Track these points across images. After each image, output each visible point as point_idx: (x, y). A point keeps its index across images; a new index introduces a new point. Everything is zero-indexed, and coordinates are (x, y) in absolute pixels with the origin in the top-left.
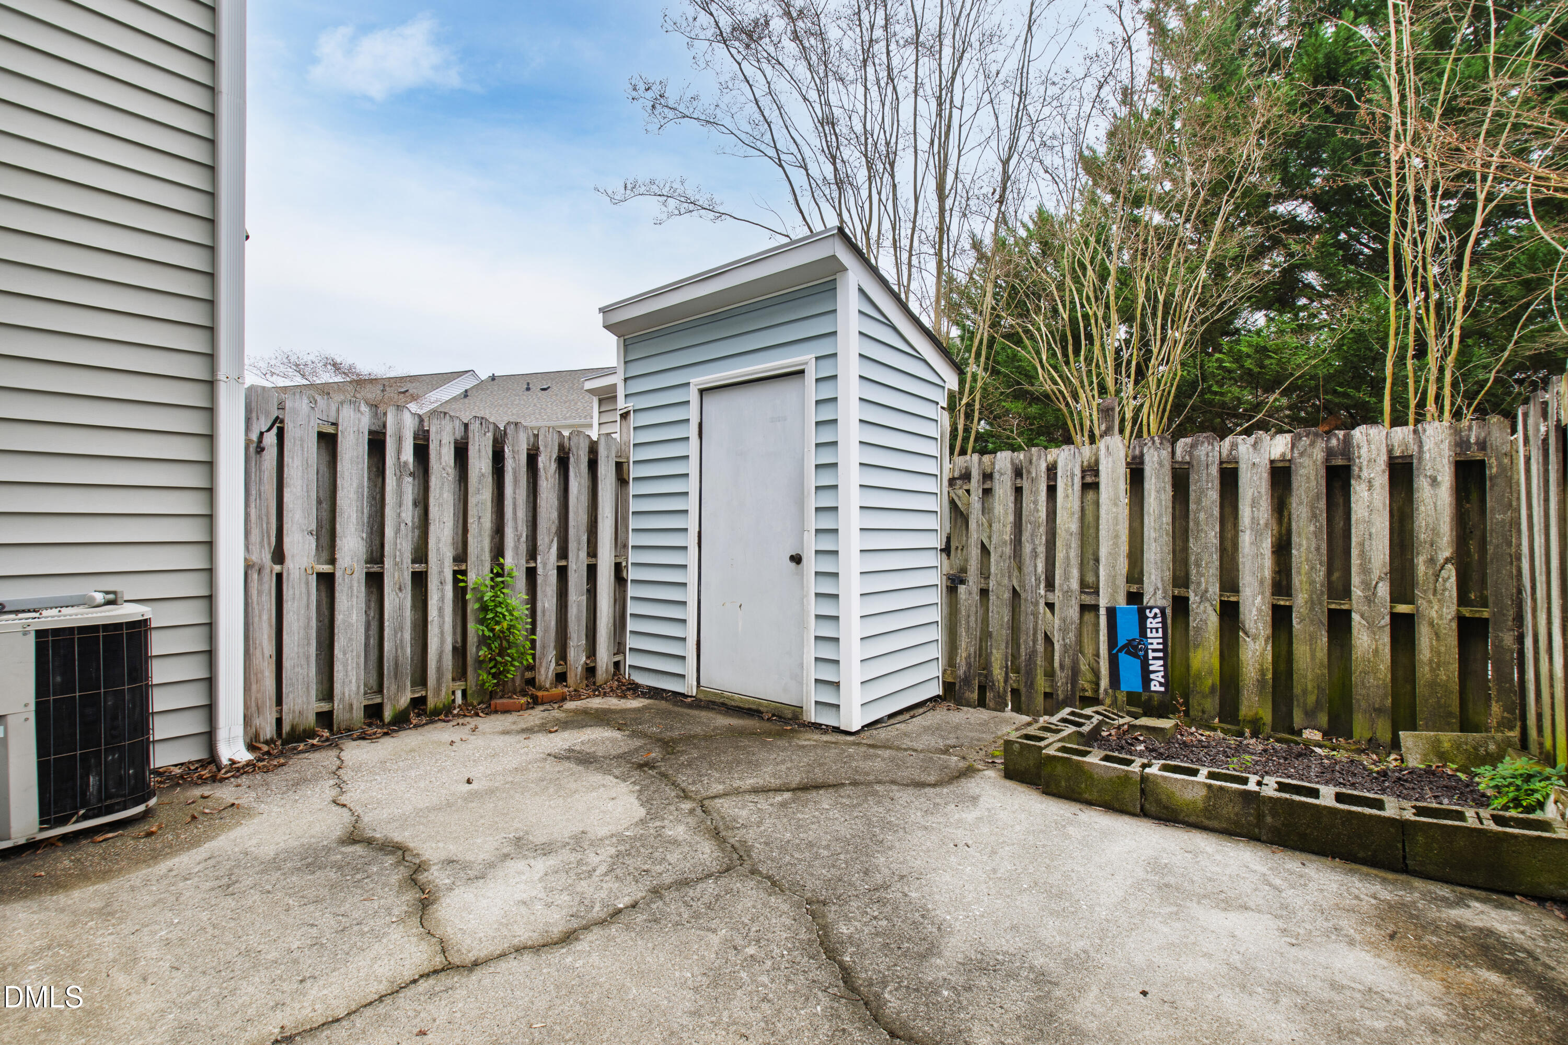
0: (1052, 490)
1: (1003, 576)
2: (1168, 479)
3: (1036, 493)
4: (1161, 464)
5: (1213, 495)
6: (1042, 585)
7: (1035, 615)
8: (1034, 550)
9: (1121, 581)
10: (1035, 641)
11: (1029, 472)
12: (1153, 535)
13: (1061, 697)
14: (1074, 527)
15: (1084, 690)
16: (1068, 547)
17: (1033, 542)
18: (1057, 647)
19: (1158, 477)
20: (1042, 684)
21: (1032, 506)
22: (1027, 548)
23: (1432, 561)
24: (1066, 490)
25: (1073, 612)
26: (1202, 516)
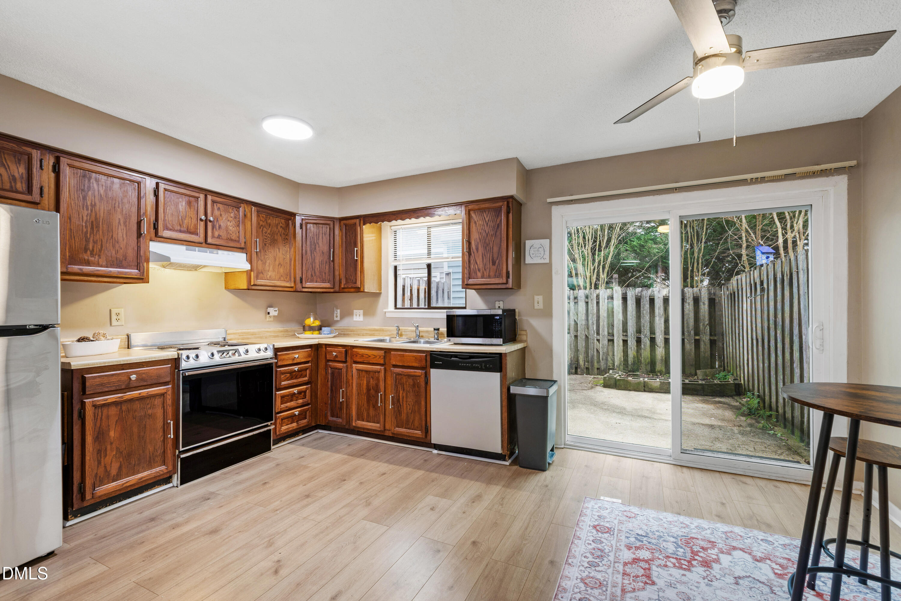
0: (598, 303)
1: (582, 331)
2: (634, 300)
3: (592, 304)
4: (632, 296)
5: (648, 306)
6: (596, 334)
7: (593, 343)
8: (593, 322)
9: (621, 331)
10: (594, 352)
11: (590, 297)
12: (630, 318)
13: (602, 369)
14: (606, 315)
15: (609, 366)
16: (604, 321)
17: (592, 319)
18: (601, 353)
19: (631, 300)
20: (596, 365)
21: (592, 308)
22: (590, 322)
23: (704, 325)
24: (602, 303)
25: (606, 342)
26: (645, 312)
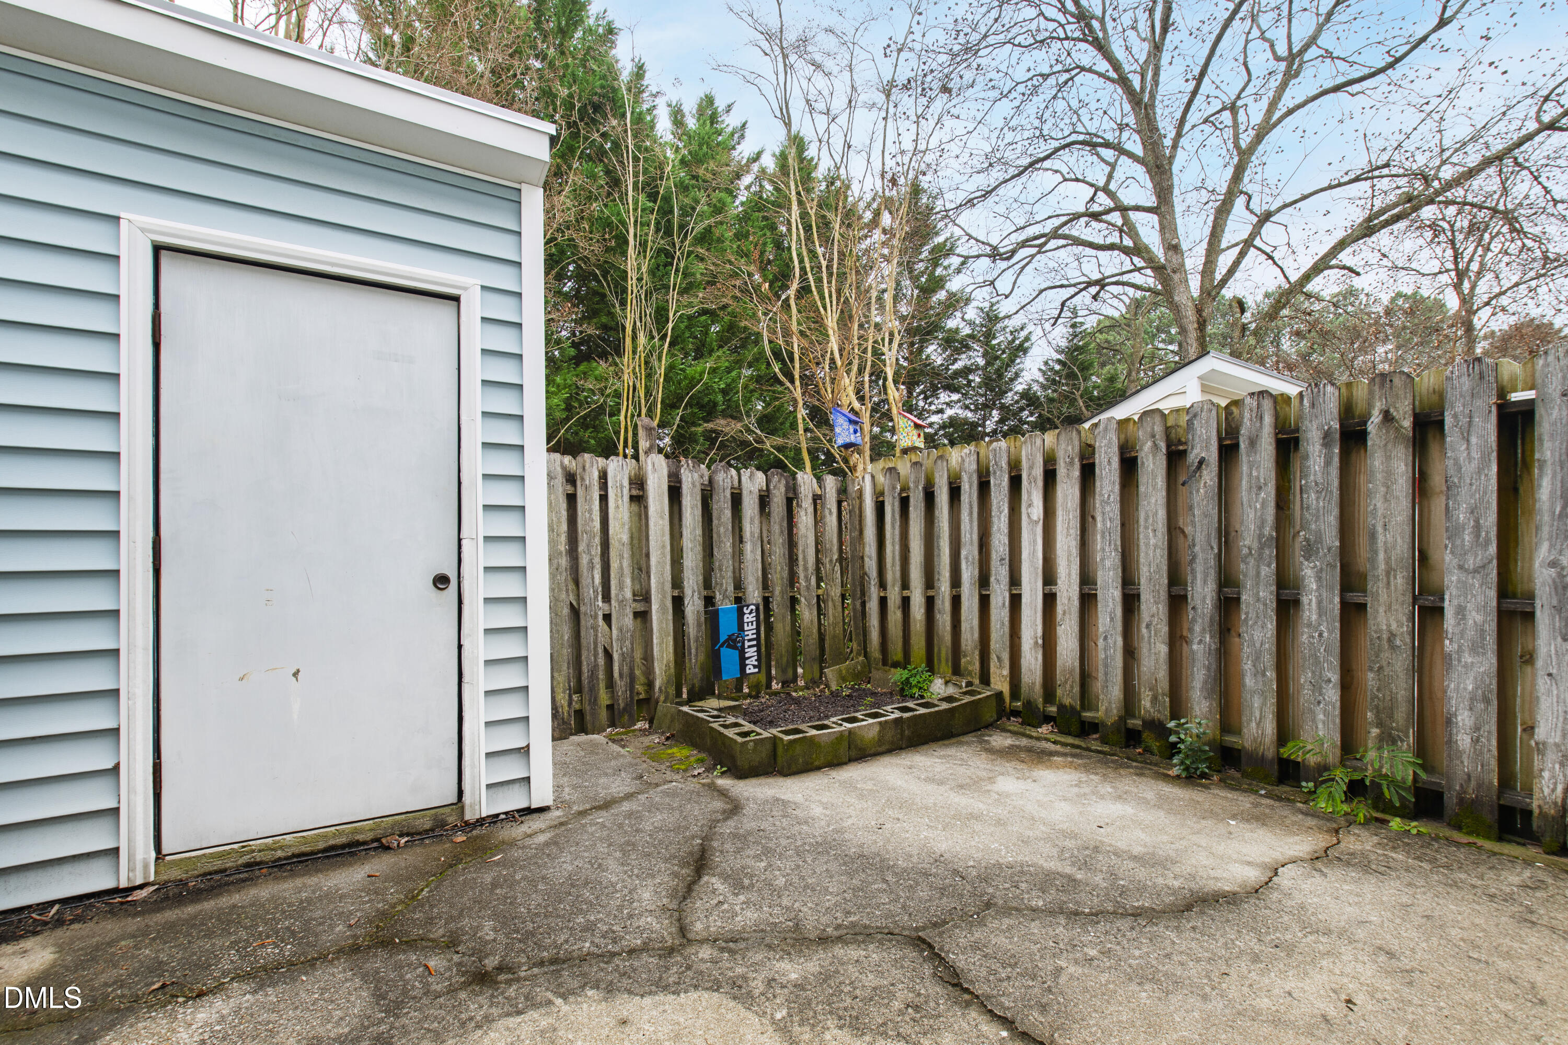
0: (604, 498)
1: (560, 590)
2: (699, 498)
3: (588, 501)
4: (693, 484)
5: (728, 513)
6: (600, 597)
7: (595, 628)
8: (591, 562)
9: (668, 586)
10: (596, 655)
11: (583, 479)
12: (690, 545)
13: (622, 705)
14: (625, 538)
15: (638, 694)
16: (621, 557)
17: (589, 553)
18: (616, 656)
19: (692, 496)
20: (604, 698)
21: (587, 515)
22: (584, 560)
24: (616, 501)
25: (629, 621)
26: (722, 530)
